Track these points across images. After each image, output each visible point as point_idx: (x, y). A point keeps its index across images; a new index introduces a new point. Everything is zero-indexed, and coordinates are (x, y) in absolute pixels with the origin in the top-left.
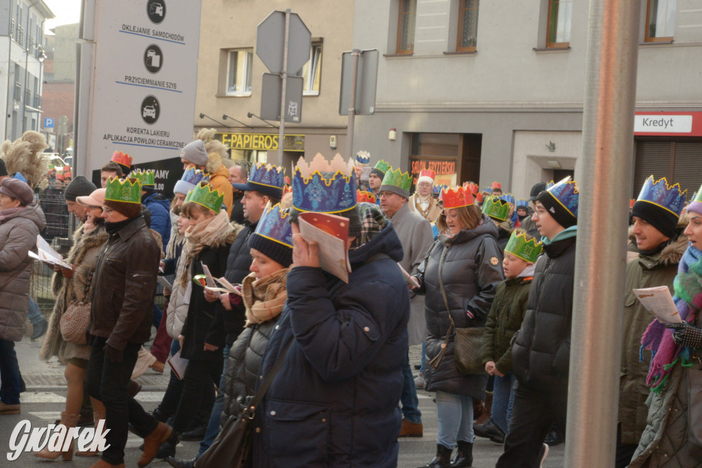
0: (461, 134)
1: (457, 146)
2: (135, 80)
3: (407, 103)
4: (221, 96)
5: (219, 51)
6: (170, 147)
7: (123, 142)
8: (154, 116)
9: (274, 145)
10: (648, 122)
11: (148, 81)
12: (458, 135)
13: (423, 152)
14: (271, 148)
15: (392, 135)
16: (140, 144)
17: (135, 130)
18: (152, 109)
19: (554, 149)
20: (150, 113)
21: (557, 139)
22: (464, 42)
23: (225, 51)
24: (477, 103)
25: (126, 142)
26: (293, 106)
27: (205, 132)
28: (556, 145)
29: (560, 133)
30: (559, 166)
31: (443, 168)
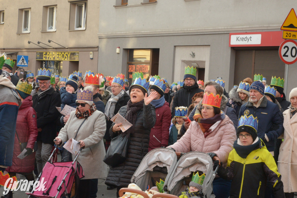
0: (151, 49)
9: (66, 58)
10: (239, 39)
14: (64, 59)
15: (118, 50)
19: (194, 56)
21: (196, 50)
23: (46, 7)
29: (197, 47)
30: (197, 66)
31: (143, 68)
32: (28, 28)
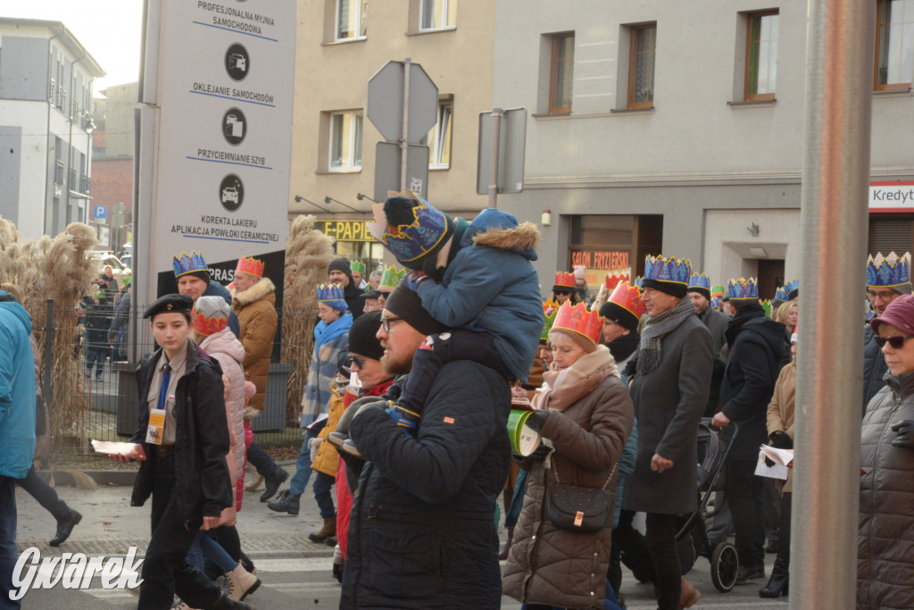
0: (635, 216)
1: (631, 232)
2: (211, 155)
3: (565, 177)
4: (322, 173)
5: (318, 115)
6: (258, 240)
7: (197, 235)
8: (236, 202)
10: (880, 196)
11: (228, 156)
12: (632, 217)
13: (587, 239)
15: (546, 218)
16: (219, 237)
17: (212, 219)
18: (233, 191)
19: (758, 232)
20: (231, 196)
21: (762, 220)
22: (637, 96)
23: (326, 114)
24: (658, 175)
25: (201, 235)
26: (417, 183)
27: (302, 220)
28: (760, 228)
29: (765, 211)
30: (765, 255)
31: (613, 260)
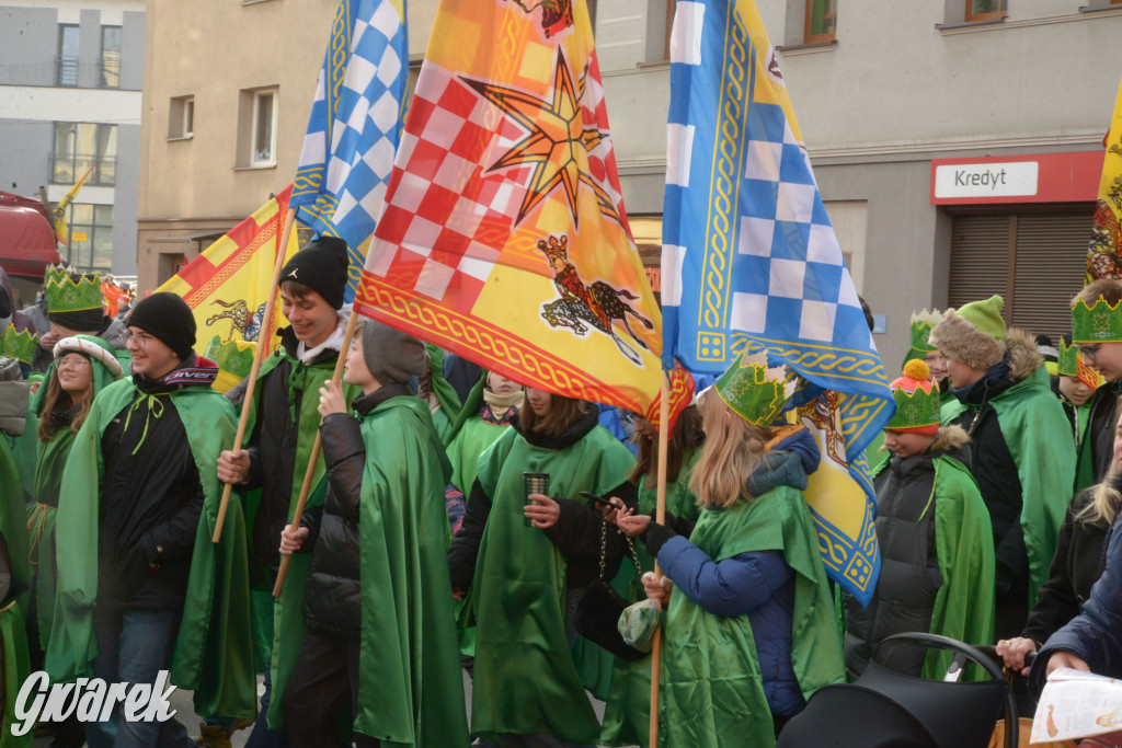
5: (238, 95)
10: (964, 178)
32: (269, 151)
